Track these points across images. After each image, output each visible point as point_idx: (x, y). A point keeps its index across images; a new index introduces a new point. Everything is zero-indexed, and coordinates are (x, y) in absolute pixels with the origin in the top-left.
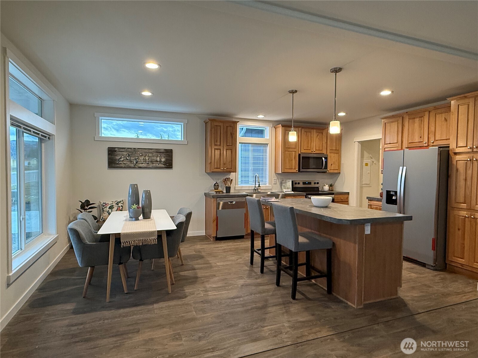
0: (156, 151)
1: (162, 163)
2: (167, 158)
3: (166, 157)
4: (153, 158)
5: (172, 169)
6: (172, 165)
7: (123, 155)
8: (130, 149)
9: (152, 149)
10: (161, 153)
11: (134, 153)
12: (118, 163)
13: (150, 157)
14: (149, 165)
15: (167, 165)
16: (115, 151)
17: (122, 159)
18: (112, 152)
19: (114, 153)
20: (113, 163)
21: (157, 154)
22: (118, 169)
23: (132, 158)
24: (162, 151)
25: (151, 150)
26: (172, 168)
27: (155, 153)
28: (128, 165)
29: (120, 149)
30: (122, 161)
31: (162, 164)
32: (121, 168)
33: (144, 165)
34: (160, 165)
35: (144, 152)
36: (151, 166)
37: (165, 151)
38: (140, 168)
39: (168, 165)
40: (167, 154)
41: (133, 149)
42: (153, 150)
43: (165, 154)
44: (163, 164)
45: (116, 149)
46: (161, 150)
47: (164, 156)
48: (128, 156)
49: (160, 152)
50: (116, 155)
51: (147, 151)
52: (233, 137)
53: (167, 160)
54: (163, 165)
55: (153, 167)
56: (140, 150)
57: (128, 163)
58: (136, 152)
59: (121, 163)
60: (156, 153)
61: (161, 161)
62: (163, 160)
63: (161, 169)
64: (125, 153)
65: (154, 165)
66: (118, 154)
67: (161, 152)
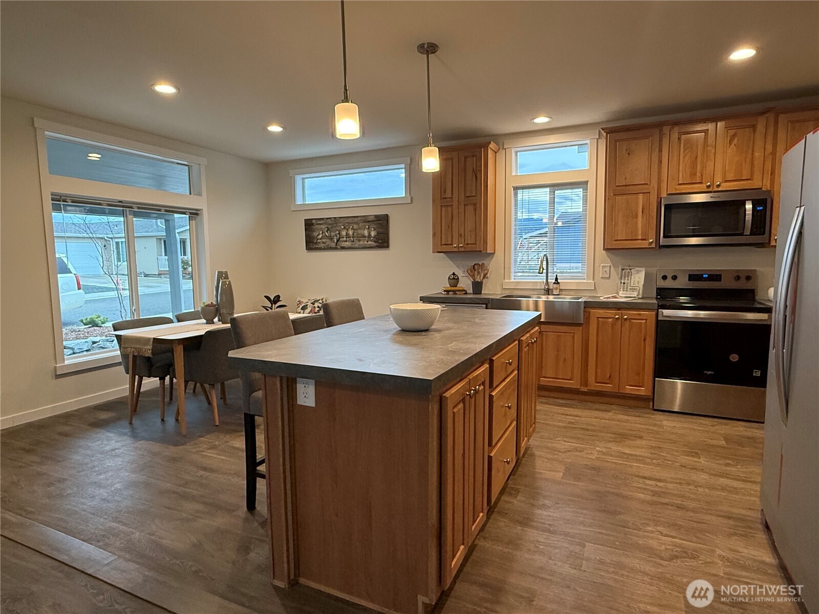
0: (363, 220)
1: (372, 239)
2: (380, 230)
3: (378, 228)
4: (359, 231)
5: (387, 249)
6: (388, 242)
7: (321, 229)
8: (329, 220)
9: (357, 217)
10: (371, 223)
11: (335, 225)
12: (316, 242)
13: (356, 229)
14: (354, 243)
15: (380, 241)
16: (312, 224)
17: (320, 236)
18: (309, 225)
19: (311, 227)
20: (311, 244)
21: (364, 224)
22: (317, 251)
23: (333, 234)
24: (372, 218)
25: (356, 219)
26: (388, 247)
27: (362, 222)
28: (328, 245)
29: (317, 220)
30: (321, 239)
31: (371, 241)
32: (320, 249)
33: (347, 243)
34: (369, 243)
35: (347, 223)
36: (357, 245)
37: (376, 219)
38: (343, 248)
39: (380, 243)
40: (379, 223)
41: (333, 219)
42: (359, 219)
43: (375, 224)
44: (374, 241)
45: (314, 221)
46: (370, 217)
47: (375, 226)
48: (327, 232)
49: (369, 222)
50: (314, 231)
51: (352, 221)
52: (478, 178)
53: (379, 233)
54: (373, 243)
55: (360, 247)
56: (342, 219)
57: (328, 242)
58: (336, 223)
59: (319, 243)
60: (364, 222)
61: (371, 236)
62: (373, 234)
63: (371, 249)
64: (323, 227)
65: (361, 243)
66: (316, 229)
67: (371, 220)
